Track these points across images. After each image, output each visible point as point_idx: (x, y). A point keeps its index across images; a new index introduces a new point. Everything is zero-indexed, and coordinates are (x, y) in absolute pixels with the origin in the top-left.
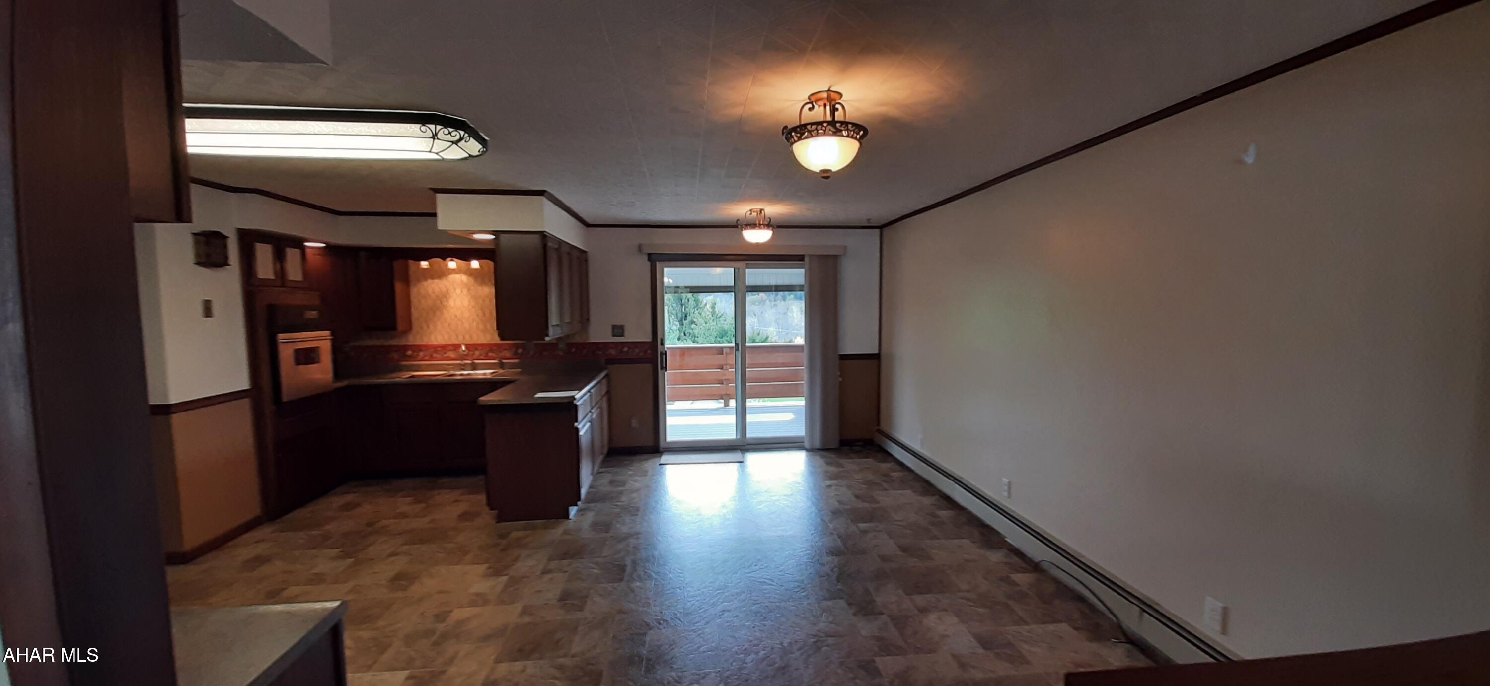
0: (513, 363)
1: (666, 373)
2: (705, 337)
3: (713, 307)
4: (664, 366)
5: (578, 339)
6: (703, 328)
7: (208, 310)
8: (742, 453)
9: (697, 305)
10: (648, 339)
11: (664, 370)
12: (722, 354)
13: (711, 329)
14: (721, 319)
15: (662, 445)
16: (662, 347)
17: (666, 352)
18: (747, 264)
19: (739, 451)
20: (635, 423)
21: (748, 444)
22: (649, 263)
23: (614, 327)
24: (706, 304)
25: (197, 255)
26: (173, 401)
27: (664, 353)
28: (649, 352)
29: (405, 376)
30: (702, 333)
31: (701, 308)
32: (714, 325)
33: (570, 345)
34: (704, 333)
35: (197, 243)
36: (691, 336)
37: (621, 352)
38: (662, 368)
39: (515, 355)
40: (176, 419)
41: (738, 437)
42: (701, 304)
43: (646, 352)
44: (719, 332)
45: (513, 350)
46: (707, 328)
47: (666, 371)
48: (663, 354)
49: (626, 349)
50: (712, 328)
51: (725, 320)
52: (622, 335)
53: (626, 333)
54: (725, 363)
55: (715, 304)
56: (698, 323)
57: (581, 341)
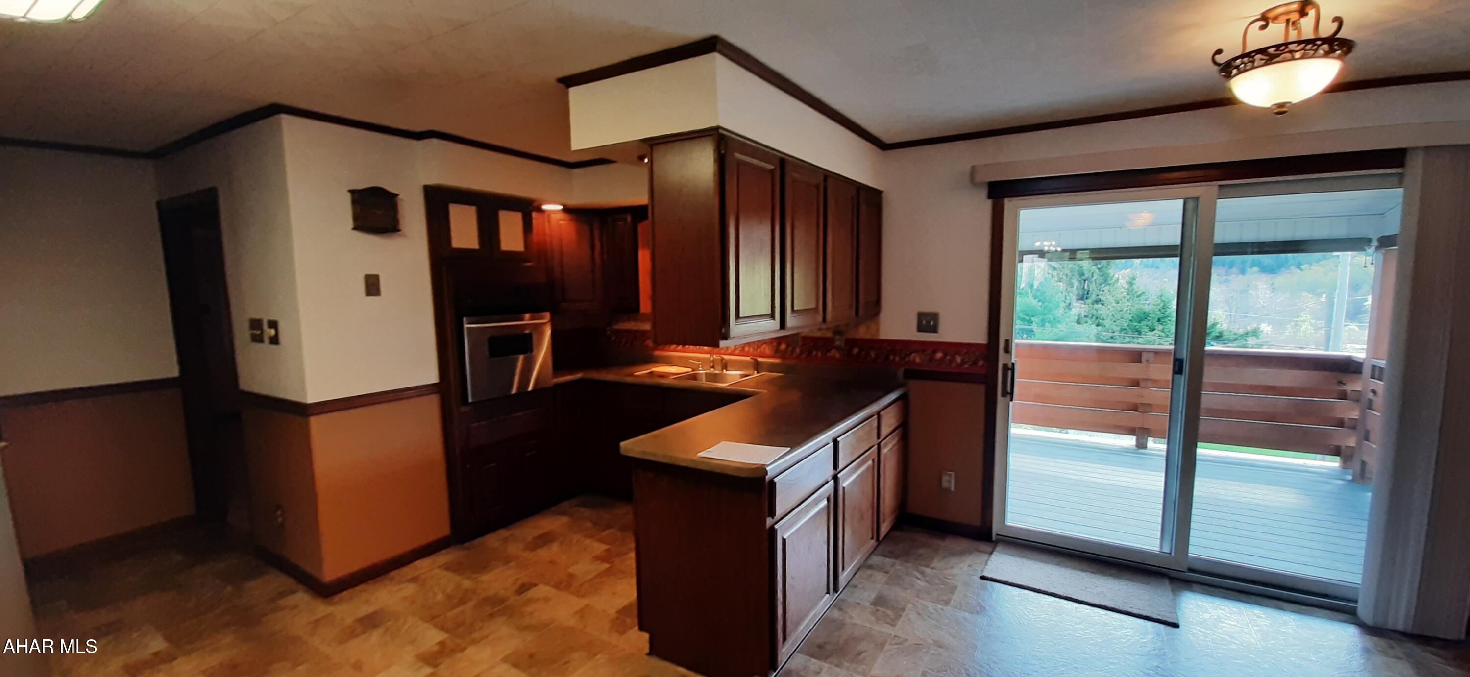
0: (773, 364)
1: (1011, 403)
2: (1114, 320)
3: (1131, 284)
4: (1009, 390)
5: (862, 333)
6: (1112, 309)
7: (372, 286)
8: (1173, 590)
9: (1106, 281)
10: (980, 337)
11: (1009, 397)
12: (1140, 361)
13: (1124, 311)
14: (1140, 298)
15: (996, 529)
16: (1006, 355)
17: (1013, 364)
18: (1220, 186)
19: (1167, 582)
20: (949, 481)
21: (1191, 570)
22: (989, 202)
23: (921, 316)
24: (1118, 279)
25: (356, 218)
26: (310, 400)
27: (1010, 366)
28: (981, 363)
29: (642, 372)
30: (1111, 315)
31: (1109, 284)
32: (1128, 306)
33: (851, 343)
34: (1113, 315)
35: (354, 202)
36: (1094, 317)
37: (932, 359)
38: (1004, 395)
39: (777, 353)
40: (316, 423)
41: (1166, 549)
42: (1112, 279)
43: (975, 363)
44: (1136, 315)
45: (775, 344)
46: (1119, 309)
47: (1012, 400)
48: (1009, 369)
49: (939, 355)
50: (1125, 309)
51: (1146, 300)
52: (934, 330)
53: (942, 327)
54: (1145, 377)
55: (1134, 279)
56: (1106, 303)
57: (868, 336)
